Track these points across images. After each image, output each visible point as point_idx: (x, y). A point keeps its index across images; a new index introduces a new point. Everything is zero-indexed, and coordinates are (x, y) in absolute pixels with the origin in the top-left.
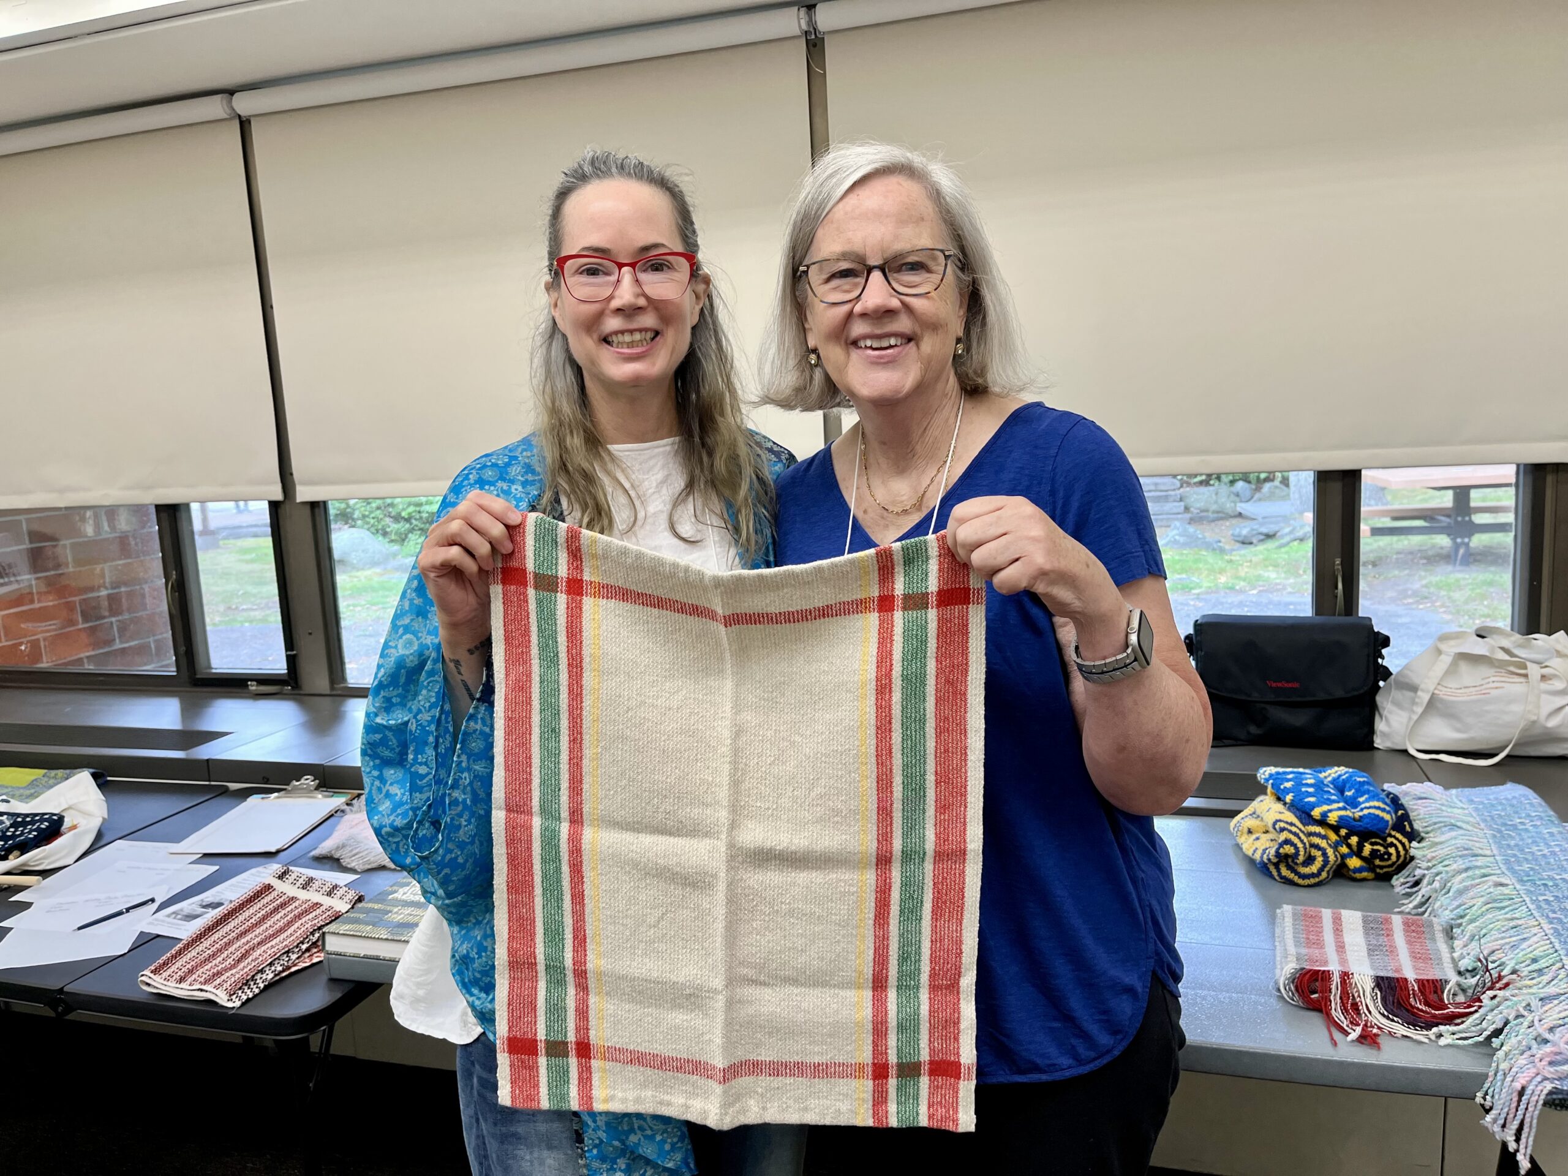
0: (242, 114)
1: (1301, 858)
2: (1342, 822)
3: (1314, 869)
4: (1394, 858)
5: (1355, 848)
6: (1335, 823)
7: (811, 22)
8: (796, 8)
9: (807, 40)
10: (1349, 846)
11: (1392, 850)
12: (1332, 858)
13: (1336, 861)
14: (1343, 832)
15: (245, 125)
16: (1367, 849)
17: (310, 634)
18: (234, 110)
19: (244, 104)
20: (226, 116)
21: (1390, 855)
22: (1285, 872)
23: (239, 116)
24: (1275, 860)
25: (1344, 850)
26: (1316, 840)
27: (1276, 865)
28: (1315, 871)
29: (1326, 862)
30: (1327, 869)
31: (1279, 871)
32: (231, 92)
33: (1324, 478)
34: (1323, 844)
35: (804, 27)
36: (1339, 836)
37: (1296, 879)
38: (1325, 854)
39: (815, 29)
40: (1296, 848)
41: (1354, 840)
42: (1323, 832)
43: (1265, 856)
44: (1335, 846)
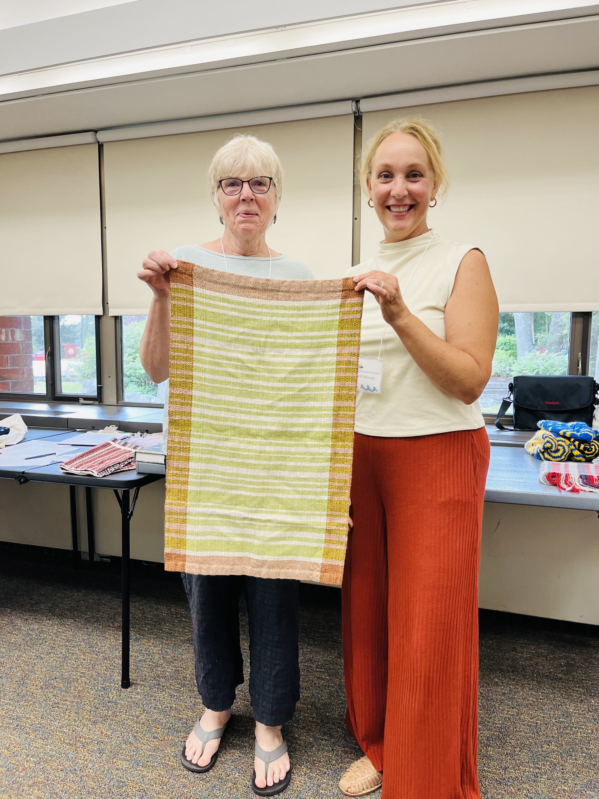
0: (100, 141)
1: (553, 449)
2: (572, 436)
3: (559, 454)
4: (594, 450)
5: (577, 446)
6: (569, 436)
7: (358, 108)
8: (351, 101)
9: (355, 116)
10: (575, 446)
11: (593, 447)
12: (567, 450)
13: (568, 452)
14: (572, 440)
15: (101, 147)
16: (582, 446)
17: (109, 377)
18: (96, 138)
19: (102, 137)
20: (94, 142)
21: (592, 449)
22: (546, 456)
23: (99, 142)
24: (542, 450)
25: (573, 447)
26: (560, 443)
27: (543, 453)
28: (560, 455)
29: (564, 451)
30: (564, 455)
31: (544, 456)
32: (96, 131)
33: (575, 315)
34: (563, 444)
35: (354, 109)
36: (570, 442)
37: (551, 458)
38: (564, 448)
39: (358, 111)
40: (552, 445)
41: (577, 443)
42: (564, 439)
43: (538, 450)
44: (569, 446)
